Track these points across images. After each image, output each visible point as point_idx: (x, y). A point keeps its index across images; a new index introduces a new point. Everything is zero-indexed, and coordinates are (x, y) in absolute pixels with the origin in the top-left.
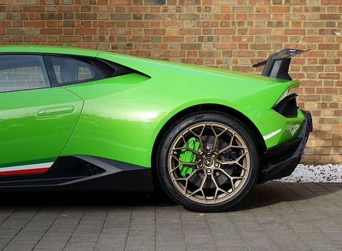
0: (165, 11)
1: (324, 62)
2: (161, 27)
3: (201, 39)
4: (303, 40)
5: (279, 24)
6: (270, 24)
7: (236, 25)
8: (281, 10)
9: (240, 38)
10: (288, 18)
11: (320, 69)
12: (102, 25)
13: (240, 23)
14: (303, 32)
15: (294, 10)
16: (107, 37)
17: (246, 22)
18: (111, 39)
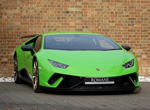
0: (69, 16)
1: (130, 36)
2: (68, 22)
3: (83, 27)
4: (122, 28)
5: (113, 22)
6: (110, 22)
7: (97, 22)
8: (114, 16)
9: (98, 27)
10: (116, 19)
11: (128, 39)
12: (45, 21)
13: (98, 21)
14: (122, 25)
15: (119, 16)
16: (47, 26)
17: (100, 21)
18: (48, 27)
